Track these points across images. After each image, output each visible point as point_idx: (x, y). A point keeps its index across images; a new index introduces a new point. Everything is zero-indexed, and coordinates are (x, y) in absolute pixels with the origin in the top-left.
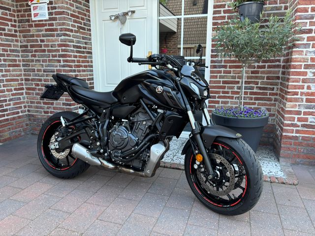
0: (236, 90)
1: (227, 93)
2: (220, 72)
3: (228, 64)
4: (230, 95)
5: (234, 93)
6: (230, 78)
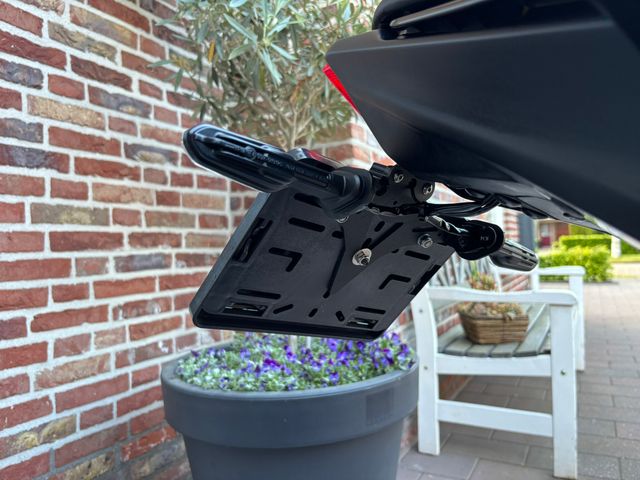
0: (112, 274)
1: (79, 292)
3: (73, 154)
4: (92, 302)
5: (107, 289)
6: (86, 217)
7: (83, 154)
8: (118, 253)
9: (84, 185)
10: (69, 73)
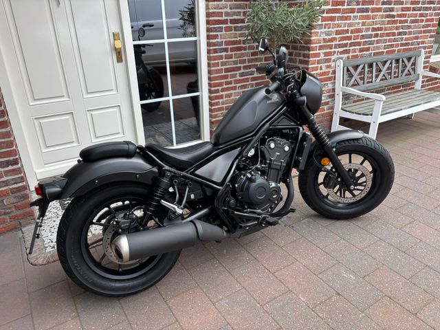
0: (238, 78)
1: (230, 83)
2: (221, 57)
3: (229, 47)
4: (233, 85)
5: (237, 82)
6: (232, 63)
7: (231, 46)
8: (240, 72)
9: (232, 55)
10: (229, 25)
